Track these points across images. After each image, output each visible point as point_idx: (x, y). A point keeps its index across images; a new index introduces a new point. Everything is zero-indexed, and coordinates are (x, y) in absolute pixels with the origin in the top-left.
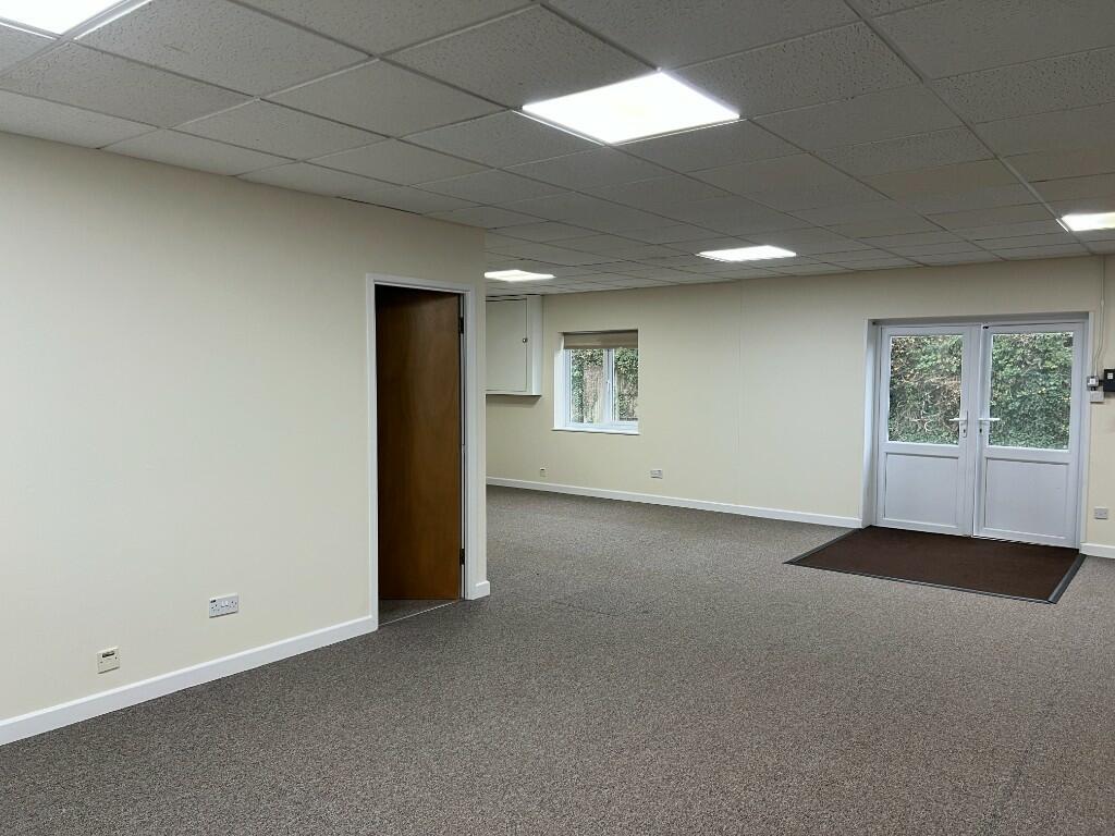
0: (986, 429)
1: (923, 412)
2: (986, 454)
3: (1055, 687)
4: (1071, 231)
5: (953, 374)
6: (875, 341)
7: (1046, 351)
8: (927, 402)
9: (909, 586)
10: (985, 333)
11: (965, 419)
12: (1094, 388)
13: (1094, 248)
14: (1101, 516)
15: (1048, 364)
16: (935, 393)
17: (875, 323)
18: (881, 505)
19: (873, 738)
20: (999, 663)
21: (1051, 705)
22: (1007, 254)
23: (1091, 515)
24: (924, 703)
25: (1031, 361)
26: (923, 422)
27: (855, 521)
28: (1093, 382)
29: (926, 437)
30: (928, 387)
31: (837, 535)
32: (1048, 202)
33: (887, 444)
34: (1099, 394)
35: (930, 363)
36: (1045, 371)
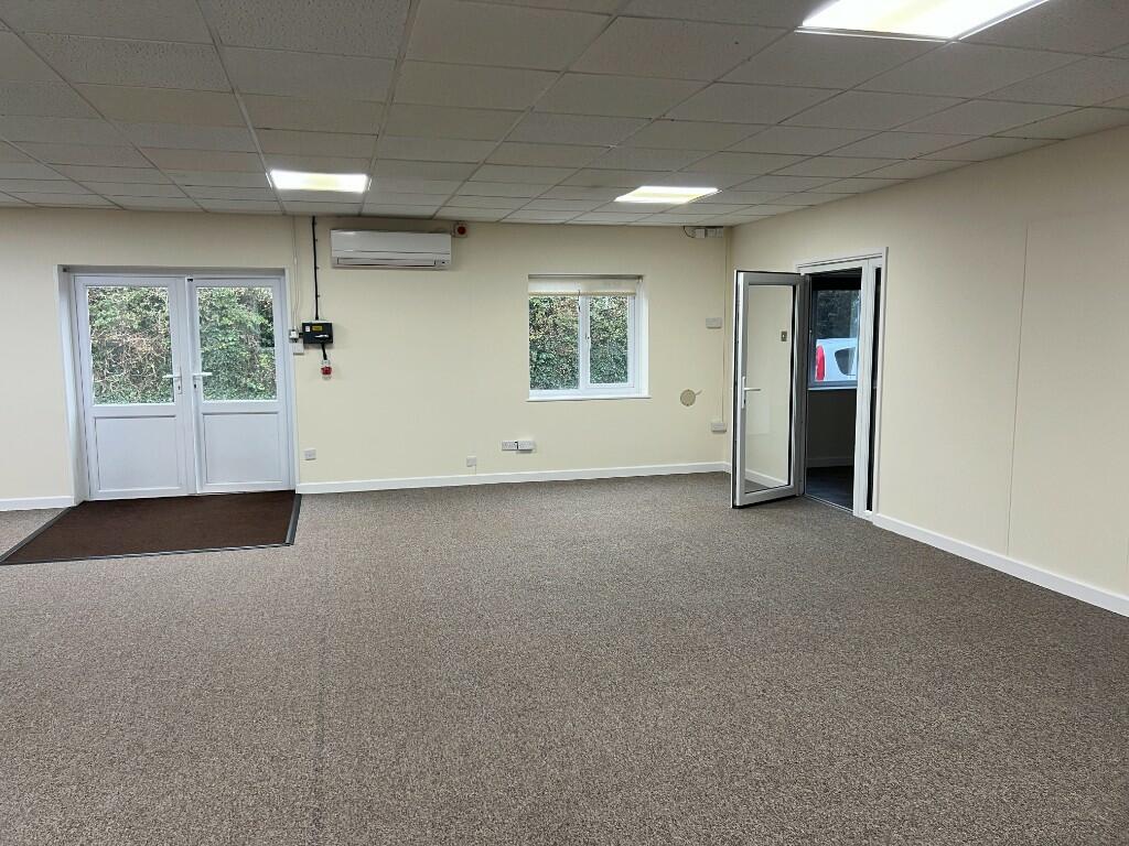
0: (200, 383)
1: (106, 371)
2: (202, 410)
3: (320, 623)
4: (274, 188)
5: (135, 331)
6: (68, 291)
7: (223, 308)
8: (110, 362)
9: (150, 559)
10: (190, 287)
11: (178, 375)
12: (295, 340)
13: (289, 208)
14: (310, 457)
15: (226, 321)
16: (117, 350)
17: (66, 269)
18: (94, 476)
19: (170, 739)
20: (266, 614)
21: (323, 640)
22: (207, 205)
23: (303, 457)
24: (211, 680)
25: (210, 317)
26: (108, 383)
27: (66, 499)
28: (294, 335)
29: (114, 398)
30: (109, 345)
31: (48, 519)
32: (264, 153)
33: (95, 408)
34: (299, 346)
35: (109, 319)
36: (224, 327)
